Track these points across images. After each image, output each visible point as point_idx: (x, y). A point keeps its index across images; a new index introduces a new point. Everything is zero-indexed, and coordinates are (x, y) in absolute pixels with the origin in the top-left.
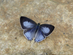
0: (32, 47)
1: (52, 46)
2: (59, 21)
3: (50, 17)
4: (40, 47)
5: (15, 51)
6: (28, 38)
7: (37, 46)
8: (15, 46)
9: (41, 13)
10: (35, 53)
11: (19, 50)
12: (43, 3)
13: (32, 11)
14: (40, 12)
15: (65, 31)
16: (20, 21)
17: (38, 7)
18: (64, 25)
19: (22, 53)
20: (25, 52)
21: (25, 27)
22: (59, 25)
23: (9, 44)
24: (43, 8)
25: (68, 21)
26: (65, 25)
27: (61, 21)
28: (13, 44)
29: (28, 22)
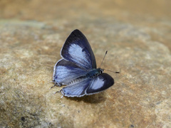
0: (47, 96)
1: (84, 121)
2: (146, 103)
3: (140, 85)
4: (61, 108)
5: (12, 81)
6: (56, 78)
7: (58, 102)
8: (21, 74)
9: (134, 71)
10: (42, 111)
11: (21, 84)
12: (157, 64)
13: (122, 58)
14: (133, 69)
15: (139, 124)
16: (70, 36)
17: (142, 61)
18: (148, 114)
19: (21, 96)
20: (27, 98)
21: (69, 55)
22: (140, 109)
23: (16, 65)
24: (148, 68)
25: (165, 114)
26: (150, 116)
27: (152, 106)
28: (22, 70)
29: (83, 51)
